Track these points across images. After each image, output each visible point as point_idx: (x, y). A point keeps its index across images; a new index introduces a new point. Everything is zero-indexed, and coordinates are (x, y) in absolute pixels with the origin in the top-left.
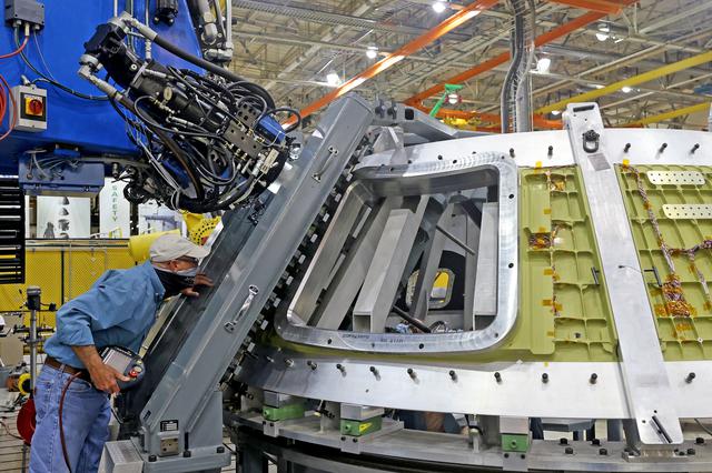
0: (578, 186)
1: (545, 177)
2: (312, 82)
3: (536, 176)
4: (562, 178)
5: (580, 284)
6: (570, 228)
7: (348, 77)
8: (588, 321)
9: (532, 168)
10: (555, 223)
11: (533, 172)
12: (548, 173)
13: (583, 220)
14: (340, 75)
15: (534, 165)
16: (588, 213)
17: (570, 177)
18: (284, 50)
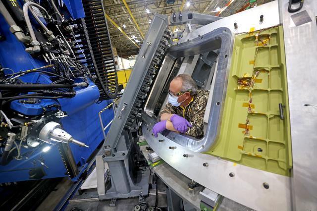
0: (278, 41)
1: (254, 37)
2: (212, 11)
3: (249, 38)
4: (267, 36)
5: (268, 114)
6: (268, 71)
7: (222, 7)
8: (269, 142)
9: (248, 33)
10: (256, 70)
11: (248, 36)
12: (257, 35)
13: (278, 66)
14: (220, 7)
15: (249, 31)
16: (283, 62)
17: (273, 35)
18: (204, 4)
